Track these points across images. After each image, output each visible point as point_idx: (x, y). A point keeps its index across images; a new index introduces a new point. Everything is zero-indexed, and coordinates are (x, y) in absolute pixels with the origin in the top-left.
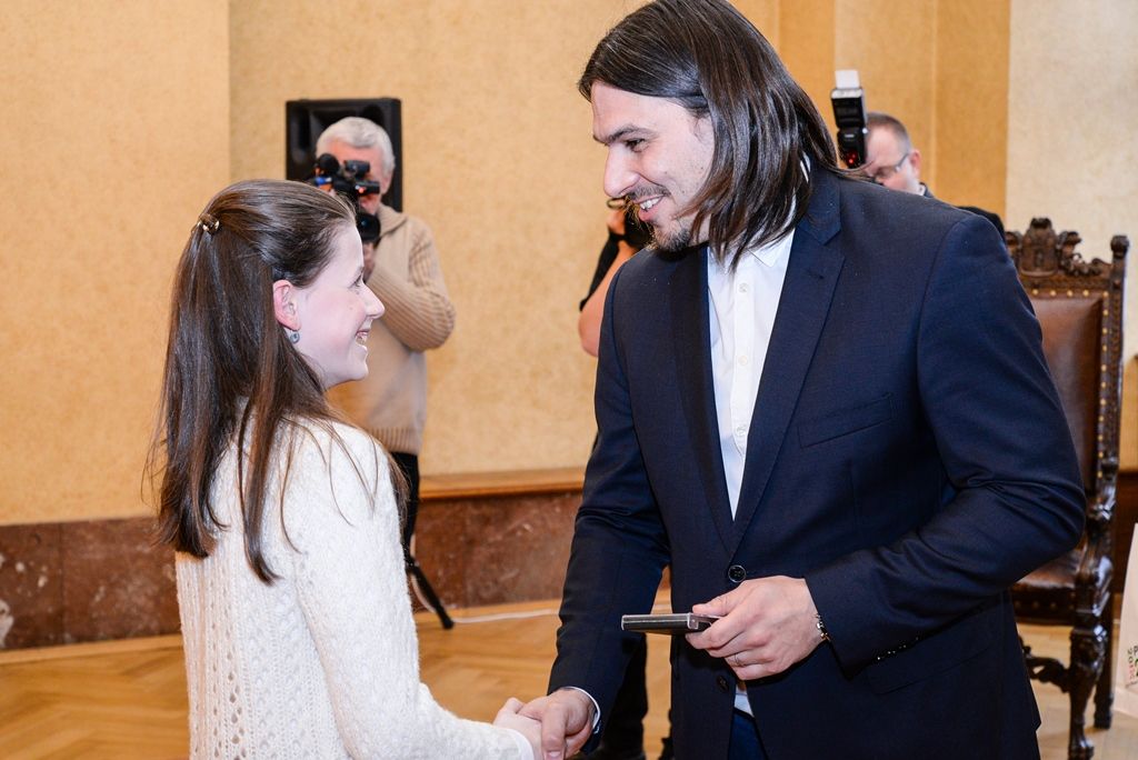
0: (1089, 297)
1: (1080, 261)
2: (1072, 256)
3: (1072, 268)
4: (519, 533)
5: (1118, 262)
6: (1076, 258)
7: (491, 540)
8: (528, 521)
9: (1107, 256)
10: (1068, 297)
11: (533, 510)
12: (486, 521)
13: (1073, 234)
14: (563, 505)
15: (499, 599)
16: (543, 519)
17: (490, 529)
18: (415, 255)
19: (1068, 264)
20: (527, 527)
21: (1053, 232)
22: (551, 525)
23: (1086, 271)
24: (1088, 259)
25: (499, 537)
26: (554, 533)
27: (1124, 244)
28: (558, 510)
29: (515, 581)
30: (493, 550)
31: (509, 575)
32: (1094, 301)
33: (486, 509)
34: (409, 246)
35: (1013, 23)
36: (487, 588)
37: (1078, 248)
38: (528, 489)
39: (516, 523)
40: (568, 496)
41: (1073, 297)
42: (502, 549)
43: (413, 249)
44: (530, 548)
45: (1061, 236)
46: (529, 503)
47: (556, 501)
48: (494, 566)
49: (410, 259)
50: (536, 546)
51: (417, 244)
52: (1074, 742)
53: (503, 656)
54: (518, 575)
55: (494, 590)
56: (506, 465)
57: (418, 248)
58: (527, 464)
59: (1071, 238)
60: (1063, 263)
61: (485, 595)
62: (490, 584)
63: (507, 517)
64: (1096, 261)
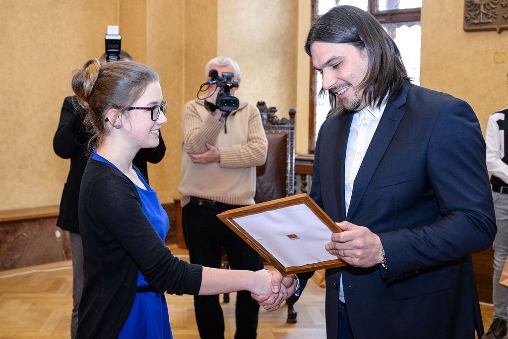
0: (281, 133)
1: (277, 119)
2: (274, 117)
3: (274, 122)
4: (21, 238)
5: (292, 119)
6: (275, 117)
7: (9, 241)
8: (24, 232)
9: (288, 117)
10: (273, 133)
11: (27, 227)
12: (7, 233)
13: (275, 108)
14: (40, 224)
15: (13, 267)
16: (31, 230)
17: (9, 236)
18: (251, 119)
19: (273, 120)
20: (24, 234)
21: (266, 107)
22: (34, 233)
23: (280, 123)
24: (280, 118)
25: (12, 240)
26: (36, 236)
27: (294, 112)
28: (37, 226)
29: (19, 258)
30: (10, 245)
31: (17, 256)
32: (284, 135)
33: (6, 228)
34: (249, 115)
35: (219, 23)
36: (8, 262)
37: (276, 114)
38: (25, 218)
39: (20, 233)
40: (42, 220)
41: (275, 133)
42: (14, 245)
43: (250, 117)
44: (26, 244)
45: (269, 108)
46: (25, 224)
47: (37, 222)
48: (10, 252)
49: (249, 121)
50: (28, 243)
51: (252, 115)
52: (290, 311)
53: (26, 292)
54: (21, 256)
55: (10, 263)
56: (9, 207)
57: (253, 116)
58: (18, 206)
59: (273, 110)
60: (271, 119)
61: (6, 265)
62: (9, 260)
63: (16, 231)
64: (283, 119)
